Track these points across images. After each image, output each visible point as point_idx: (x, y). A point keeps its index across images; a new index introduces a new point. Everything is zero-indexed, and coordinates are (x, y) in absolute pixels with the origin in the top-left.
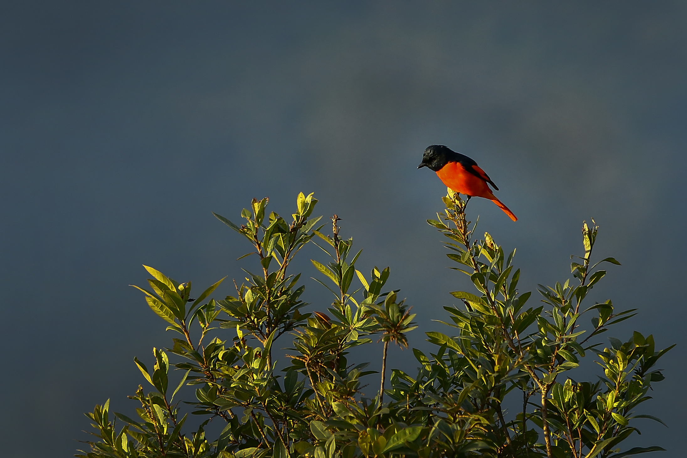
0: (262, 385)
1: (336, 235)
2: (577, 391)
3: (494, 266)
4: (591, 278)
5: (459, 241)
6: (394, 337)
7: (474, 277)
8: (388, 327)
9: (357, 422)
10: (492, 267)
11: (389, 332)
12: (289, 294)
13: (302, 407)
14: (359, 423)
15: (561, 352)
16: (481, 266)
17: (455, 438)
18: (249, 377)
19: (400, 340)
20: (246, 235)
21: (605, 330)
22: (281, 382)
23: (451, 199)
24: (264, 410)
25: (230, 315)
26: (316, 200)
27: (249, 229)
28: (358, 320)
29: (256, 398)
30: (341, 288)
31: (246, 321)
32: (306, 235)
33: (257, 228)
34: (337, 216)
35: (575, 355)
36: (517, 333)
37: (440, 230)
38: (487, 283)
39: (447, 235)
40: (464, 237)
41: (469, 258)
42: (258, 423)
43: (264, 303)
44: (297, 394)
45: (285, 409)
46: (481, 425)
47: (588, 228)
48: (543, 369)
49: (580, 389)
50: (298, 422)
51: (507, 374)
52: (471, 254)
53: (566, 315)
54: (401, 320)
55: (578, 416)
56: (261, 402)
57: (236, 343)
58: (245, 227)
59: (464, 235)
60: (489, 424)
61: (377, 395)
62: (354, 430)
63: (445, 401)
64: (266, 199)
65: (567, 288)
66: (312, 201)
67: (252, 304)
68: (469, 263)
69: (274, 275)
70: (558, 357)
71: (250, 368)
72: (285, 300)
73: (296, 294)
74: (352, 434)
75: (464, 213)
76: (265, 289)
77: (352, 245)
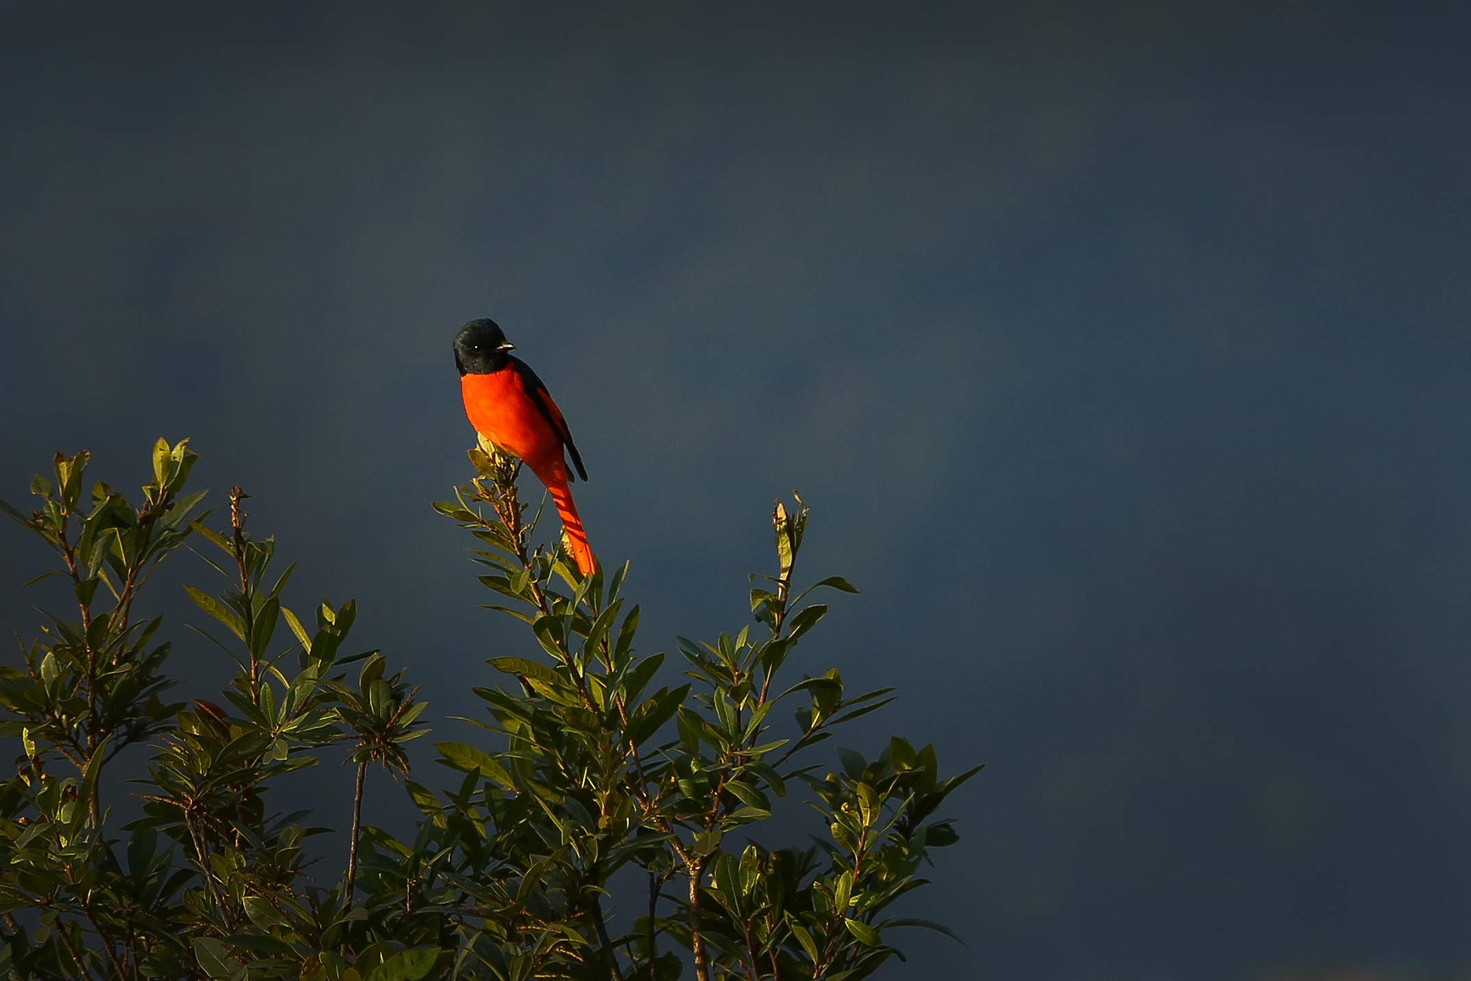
0: (79, 859)
1: (238, 531)
2: (768, 871)
3: (581, 599)
4: (794, 624)
5: (506, 546)
6: (379, 752)
7: (539, 627)
8: (366, 730)
9: (296, 940)
10: (577, 602)
11: (368, 742)
12: (138, 662)
13: (167, 907)
14: (301, 941)
15: (732, 785)
16: (554, 601)
17: (511, 973)
18: (49, 843)
19: (393, 759)
20: (42, 532)
21: (825, 735)
22: (121, 853)
23: (487, 454)
24: (83, 915)
25: (8, 709)
26: (194, 456)
27: (48, 520)
28: (288, 717)
29: (66, 889)
30: (249, 646)
31: (42, 720)
32: (172, 530)
33: (65, 517)
34: (240, 489)
35: (762, 791)
36: (633, 745)
37: (462, 523)
38: (567, 638)
39: (479, 535)
40: (515, 538)
41: (527, 584)
42: (71, 945)
43: (82, 682)
44: (154, 880)
45: (129, 912)
46: (568, 946)
47: (786, 514)
48: (691, 824)
49: (775, 868)
50: (159, 940)
51: (626, 835)
52: (532, 577)
53: (742, 705)
54: (394, 715)
55: (770, 926)
56: (76, 898)
57: (21, 769)
58: (38, 515)
59: (516, 532)
60: (586, 943)
61: (341, 880)
62: (290, 956)
63: (490, 894)
64: (85, 452)
65: (743, 645)
66: (187, 458)
67: (55, 684)
68: (529, 595)
69: (103, 619)
70: (726, 797)
71: (51, 822)
72: (127, 675)
73: (151, 662)
74: (286, 966)
75: (513, 487)
76: (83, 652)
77: (273, 551)
